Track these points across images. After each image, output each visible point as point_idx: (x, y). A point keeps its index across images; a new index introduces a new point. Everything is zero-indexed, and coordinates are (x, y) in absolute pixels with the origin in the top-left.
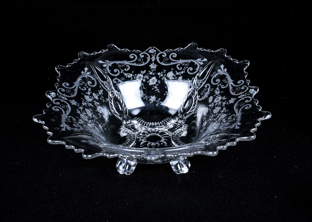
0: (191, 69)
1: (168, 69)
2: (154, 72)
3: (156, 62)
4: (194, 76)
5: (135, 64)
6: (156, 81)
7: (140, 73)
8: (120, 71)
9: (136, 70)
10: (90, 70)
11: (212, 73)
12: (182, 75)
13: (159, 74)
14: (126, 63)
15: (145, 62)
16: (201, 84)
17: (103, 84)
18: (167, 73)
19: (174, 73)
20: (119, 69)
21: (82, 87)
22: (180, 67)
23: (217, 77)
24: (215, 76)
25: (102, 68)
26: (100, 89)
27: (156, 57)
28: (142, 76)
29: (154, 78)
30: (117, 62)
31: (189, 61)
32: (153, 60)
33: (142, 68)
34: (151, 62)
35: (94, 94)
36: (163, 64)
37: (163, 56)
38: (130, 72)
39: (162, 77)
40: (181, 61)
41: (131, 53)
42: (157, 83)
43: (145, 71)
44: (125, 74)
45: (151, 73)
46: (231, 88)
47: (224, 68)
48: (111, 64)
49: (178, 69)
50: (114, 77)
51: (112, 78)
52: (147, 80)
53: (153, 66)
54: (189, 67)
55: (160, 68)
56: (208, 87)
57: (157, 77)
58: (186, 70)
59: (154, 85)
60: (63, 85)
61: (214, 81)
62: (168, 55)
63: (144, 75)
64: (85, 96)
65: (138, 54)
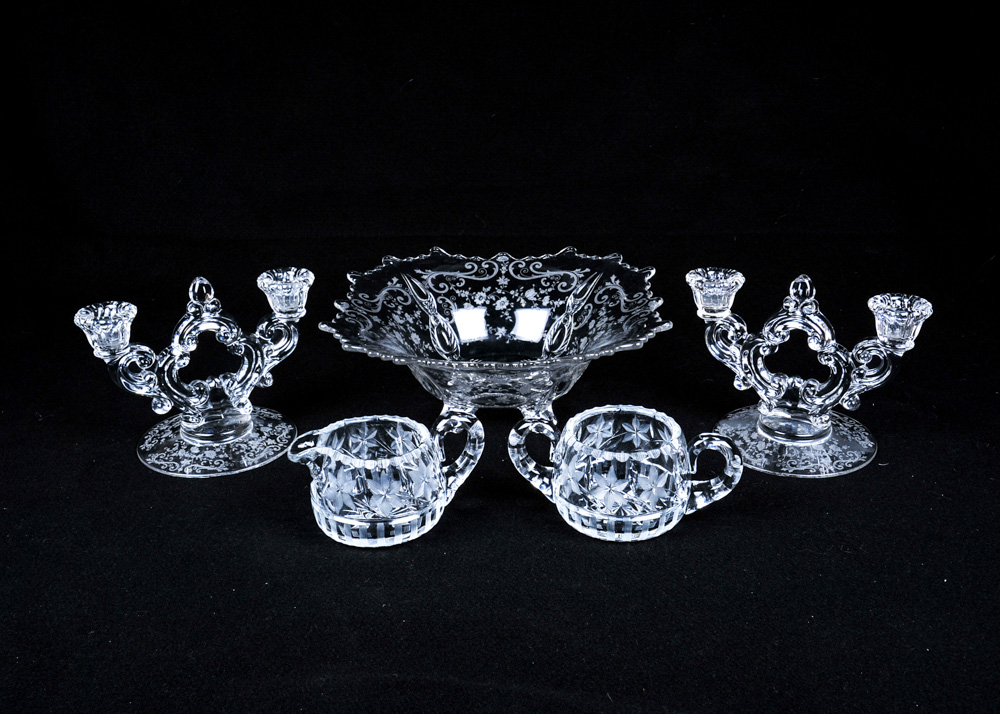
0: (565, 284)
1: (527, 286)
2: (504, 289)
3: (507, 275)
4: (569, 294)
5: (473, 278)
6: (507, 304)
7: (481, 290)
8: (449, 286)
9: (475, 287)
10: (400, 281)
11: (596, 288)
12: (549, 294)
13: (512, 292)
14: (459, 274)
15: (490, 274)
16: (579, 305)
17: (421, 303)
18: (524, 291)
19: (537, 290)
20: (447, 283)
21: (389, 302)
22: (546, 282)
23: (604, 293)
24: (601, 292)
25: (421, 280)
26: (417, 310)
27: (507, 268)
28: (484, 295)
29: (504, 299)
30: (445, 274)
31: (562, 273)
32: (503, 272)
33: (486, 284)
34: (499, 274)
35: (406, 315)
36: (519, 277)
37: (520, 266)
38: (464, 288)
39: (516, 298)
40: (549, 274)
41: (468, 261)
42: (508, 307)
43: (489, 289)
44: (458, 292)
45: (499, 291)
46: (623, 304)
47: (616, 280)
48: (434, 275)
49: (543, 284)
50: (440, 295)
51: (436, 295)
52: (492, 301)
53: (503, 281)
54: (561, 281)
55: (513, 284)
56: (589, 307)
57: (509, 297)
58: (556, 287)
59: (504, 310)
60: (360, 295)
61: (599, 299)
62: (528, 264)
63: (488, 294)
64: (394, 315)
65: (479, 264)
